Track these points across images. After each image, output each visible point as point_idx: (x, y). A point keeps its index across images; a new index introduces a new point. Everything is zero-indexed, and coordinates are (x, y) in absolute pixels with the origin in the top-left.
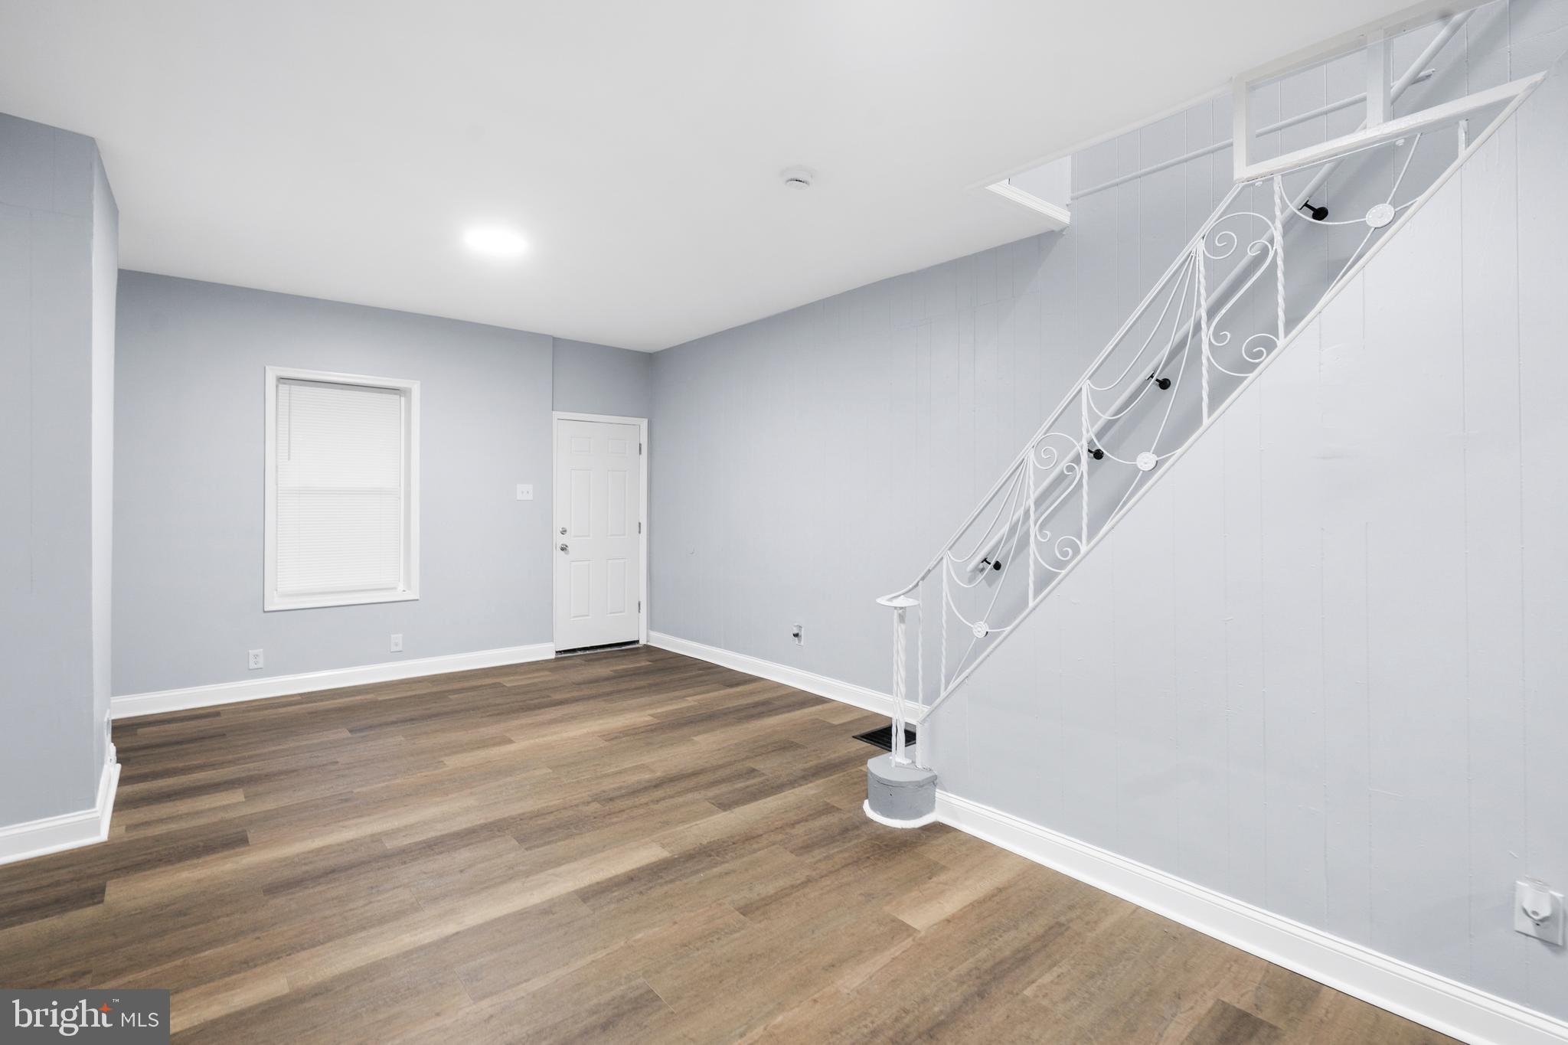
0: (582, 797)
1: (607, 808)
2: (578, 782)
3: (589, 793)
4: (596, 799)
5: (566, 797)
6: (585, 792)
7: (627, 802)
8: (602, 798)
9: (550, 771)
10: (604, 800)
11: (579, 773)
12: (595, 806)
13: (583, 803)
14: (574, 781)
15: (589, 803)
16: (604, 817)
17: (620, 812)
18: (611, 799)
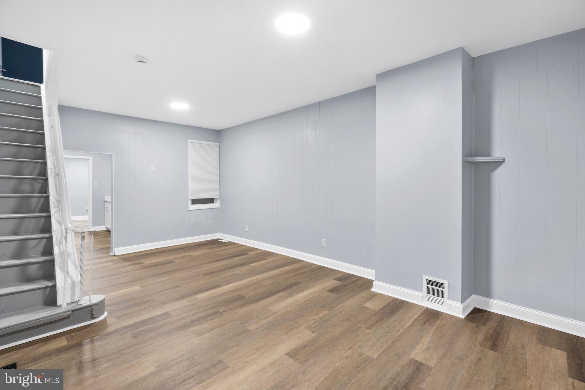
0: (227, 314)
1: (216, 310)
2: (232, 322)
3: (225, 316)
4: (221, 313)
5: (234, 313)
6: (227, 316)
7: (208, 313)
8: (218, 314)
9: (249, 328)
10: (218, 313)
11: (233, 328)
12: (221, 310)
13: (226, 311)
14: (234, 323)
15: (224, 311)
16: (217, 306)
17: (211, 308)
18: (215, 313)
